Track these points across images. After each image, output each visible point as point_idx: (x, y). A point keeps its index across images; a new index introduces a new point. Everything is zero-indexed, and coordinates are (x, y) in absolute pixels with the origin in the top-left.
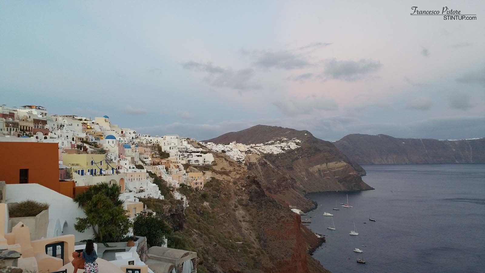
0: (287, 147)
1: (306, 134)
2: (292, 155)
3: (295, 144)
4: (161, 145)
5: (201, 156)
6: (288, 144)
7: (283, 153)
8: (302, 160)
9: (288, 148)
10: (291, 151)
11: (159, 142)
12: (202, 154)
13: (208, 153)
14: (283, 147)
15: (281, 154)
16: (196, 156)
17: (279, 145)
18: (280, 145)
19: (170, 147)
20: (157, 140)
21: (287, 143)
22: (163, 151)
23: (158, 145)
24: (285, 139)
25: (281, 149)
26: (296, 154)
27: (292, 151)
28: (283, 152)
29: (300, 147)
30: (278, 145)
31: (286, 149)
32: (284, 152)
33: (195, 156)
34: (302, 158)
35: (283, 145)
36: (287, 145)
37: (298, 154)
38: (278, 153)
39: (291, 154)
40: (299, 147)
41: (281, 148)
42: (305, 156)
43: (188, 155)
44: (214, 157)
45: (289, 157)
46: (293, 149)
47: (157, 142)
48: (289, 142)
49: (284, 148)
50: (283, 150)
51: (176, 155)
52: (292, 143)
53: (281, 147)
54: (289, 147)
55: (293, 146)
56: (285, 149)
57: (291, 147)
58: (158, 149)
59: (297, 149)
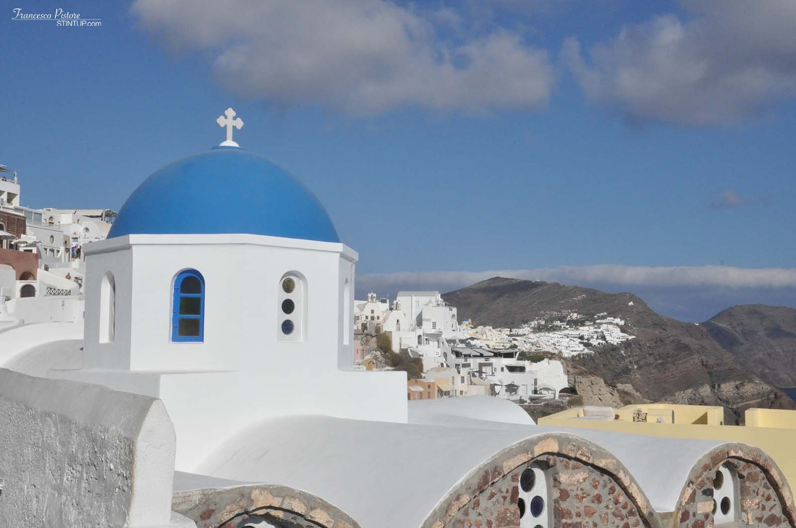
0: (597, 338)
1: (631, 303)
2: (613, 362)
3: (619, 329)
4: (388, 327)
5: (522, 369)
6: (599, 330)
7: (587, 354)
8: (640, 375)
9: (600, 341)
10: (609, 350)
11: (378, 318)
12: (526, 363)
13: (546, 360)
14: (586, 337)
15: (582, 356)
16: (505, 369)
17: (575, 333)
18: (578, 332)
19: (419, 337)
20: (373, 312)
21: (596, 328)
22: (396, 348)
23: (378, 329)
24: (575, 316)
25: (580, 343)
26: (623, 358)
27: (613, 350)
28: (586, 351)
29: (634, 337)
30: (571, 333)
31: (594, 342)
32: (590, 352)
33: (502, 369)
34: (640, 368)
35: (586, 330)
36: (596, 332)
37: (629, 356)
38: (575, 354)
39: (609, 356)
40: (630, 338)
41: (580, 340)
42: (649, 365)
43: (481, 365)
44: (567, 372)
45: (604, 365)
46: (615, 344)
47: (373, 318)
48: (601, 324)
49: (588, 339)
50: (587, 345)
51: (442, 365)
52: (610, 327)
53: (582, 338)
54: (604, 338)
55: (615, 336)
56: (590, 345)
57: (608, 338)
58: (378, 342)
59: (627, 344)
